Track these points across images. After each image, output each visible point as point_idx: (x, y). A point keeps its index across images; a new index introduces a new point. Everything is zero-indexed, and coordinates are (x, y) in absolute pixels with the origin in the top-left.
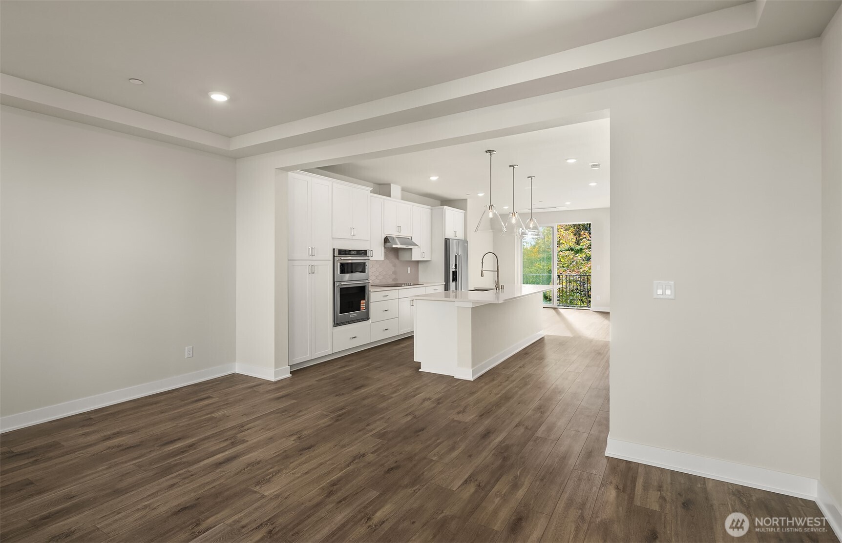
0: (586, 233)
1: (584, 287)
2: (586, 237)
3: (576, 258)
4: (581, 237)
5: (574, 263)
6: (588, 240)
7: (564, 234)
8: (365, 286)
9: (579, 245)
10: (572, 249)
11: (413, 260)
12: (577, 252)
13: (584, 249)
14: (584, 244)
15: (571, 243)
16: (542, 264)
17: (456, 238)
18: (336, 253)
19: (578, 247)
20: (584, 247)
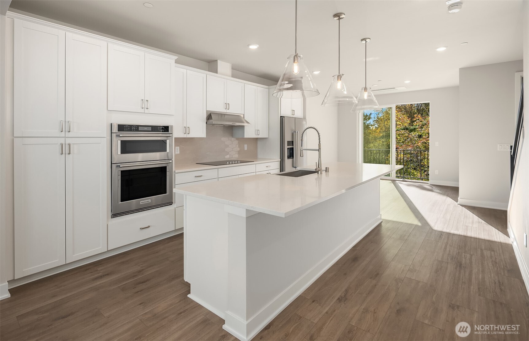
0: (419, 116)
1: (417, 158)
2: (419, 119)
3: (410, 136)
4: (415, 119)
5: (409, 140)
6: (421, 121)
7: (401, 117)
8: (165, 168)
9: (413, 126)
10: (407, 129)
11: (245, 137)
12: (411, 131)
13: (417, 129)
14: (417, 124)
15: (406, 124)
16: (382, 140)
17: (294, 116)
18: (115, 129)
19: (412, 127)
20: (417, 127)
